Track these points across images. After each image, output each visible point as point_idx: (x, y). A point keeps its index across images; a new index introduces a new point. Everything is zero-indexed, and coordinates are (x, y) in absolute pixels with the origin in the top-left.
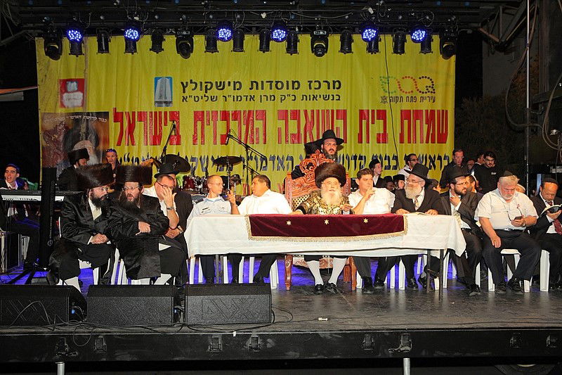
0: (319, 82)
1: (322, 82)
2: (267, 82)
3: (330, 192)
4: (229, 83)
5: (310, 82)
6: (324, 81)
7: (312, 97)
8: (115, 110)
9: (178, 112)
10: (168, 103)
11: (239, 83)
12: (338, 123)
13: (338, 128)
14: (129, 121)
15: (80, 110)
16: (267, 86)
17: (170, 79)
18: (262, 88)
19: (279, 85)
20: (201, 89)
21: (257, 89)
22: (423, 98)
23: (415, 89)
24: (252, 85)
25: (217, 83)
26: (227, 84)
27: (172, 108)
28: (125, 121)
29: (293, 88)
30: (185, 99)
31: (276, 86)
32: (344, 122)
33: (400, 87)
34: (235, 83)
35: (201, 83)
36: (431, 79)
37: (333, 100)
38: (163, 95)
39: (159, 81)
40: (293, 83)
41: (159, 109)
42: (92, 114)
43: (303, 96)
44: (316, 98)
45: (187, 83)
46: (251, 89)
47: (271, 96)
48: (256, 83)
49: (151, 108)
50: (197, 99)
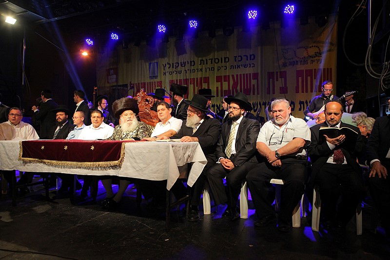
0: (241, 57)
1: (243, 56)
2: (210, 59)
4: (188, 62)
5: (236, 57)
7: (237, 66)
8: (130, 82)
9: (161, 81)
10: (156, 77)
11: (194, 61)
12: (254, 82)
13: (254, 85)
14: (137, 88)
15: (115, 84)
16: (209, 62)
17: (157, 63)
18: (207, 64)
19: (217, 61)
20: (173, 68)
21: (204, 64)
22: (313, 61)
23: (307, 56)
24: (201, 62)
25: (181, 63)
26: (187, 63)
27: (158, 80)
28: (135, 88)
29: (225, 62)
30: (165, 74)
31: (215, 61)
32: (258, 81)
33: (296, 55)
34: (191, 62)
35: (173, 64)
36: (318, 47)
37: (250, 67)
38: (154, 72)
39: (151, 65)
40: (225, 58)
41: (152, 80)
42: (120, 86)
43: (231, 66)
44: (239, 67)
45: (166, 64)
46: (200, 64)
47: (212, 68)
48: (203, 60)
49: (148, 80)
50: (171, 73)
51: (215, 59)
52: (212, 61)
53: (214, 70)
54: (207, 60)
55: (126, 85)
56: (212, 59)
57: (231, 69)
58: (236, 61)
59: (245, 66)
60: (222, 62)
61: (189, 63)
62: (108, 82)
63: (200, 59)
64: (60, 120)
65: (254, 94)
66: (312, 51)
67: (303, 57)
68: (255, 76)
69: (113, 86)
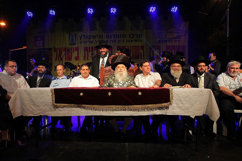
0: (133, 35)
2: (113, 35)
3: (120, 73)
5: (130, 35)
6: (135, 35)
7: (130, 41)
8: (54, 47)
9: (78, 47)
10: (75, 44)
11: (102, 36)
12: (141, 51)
13: (141, 53)
14: (59, 51)
15: (42, 47)
16: (113, 36)
17: (75, 35)
18: (111, 38)
19: (118, 36)
20: (87, 38)
21: (109, 38)
22: (175, 41)
23: (172, 37)
24: (107, 36)
25: (93, 36)
26: (97, 36)
27: (76, 46)
28: (58, 51)
29: (123, 37)
30: (81, 42)
31: (116, 36)
32: (144, 51)
33: (166, 37)
34: (100, 36)
35: (87, 36)
36: (179, 33)
37: (139, 42)
38: (72, 41)
39: (71, 36)
40: (123, 35)
41: (71, 46)
42: (46, 49)
43: (127, 40)
44: (132, 41)
45: (82, 36)
46: (106, 38)
47: (114, 41)
48: (108, 35)
49: (68, 46)
50: (85, 42)
51: (117, 35)
52: (114, 37)
53: (116, 42)
54: (111, 35)
55: (51, 49)
56: (114, 35)
57: (127, 42)
58: (130, 37)
59: (136, 41)
60: (121, 37)
61: (99, 36)
62: (36, 46)
63: (106, 34)
64: (41, 72)
65: (141, 59)
66: (175, 35)
67: (170, 38)
68: (142, 47)
69: (40, 49)
